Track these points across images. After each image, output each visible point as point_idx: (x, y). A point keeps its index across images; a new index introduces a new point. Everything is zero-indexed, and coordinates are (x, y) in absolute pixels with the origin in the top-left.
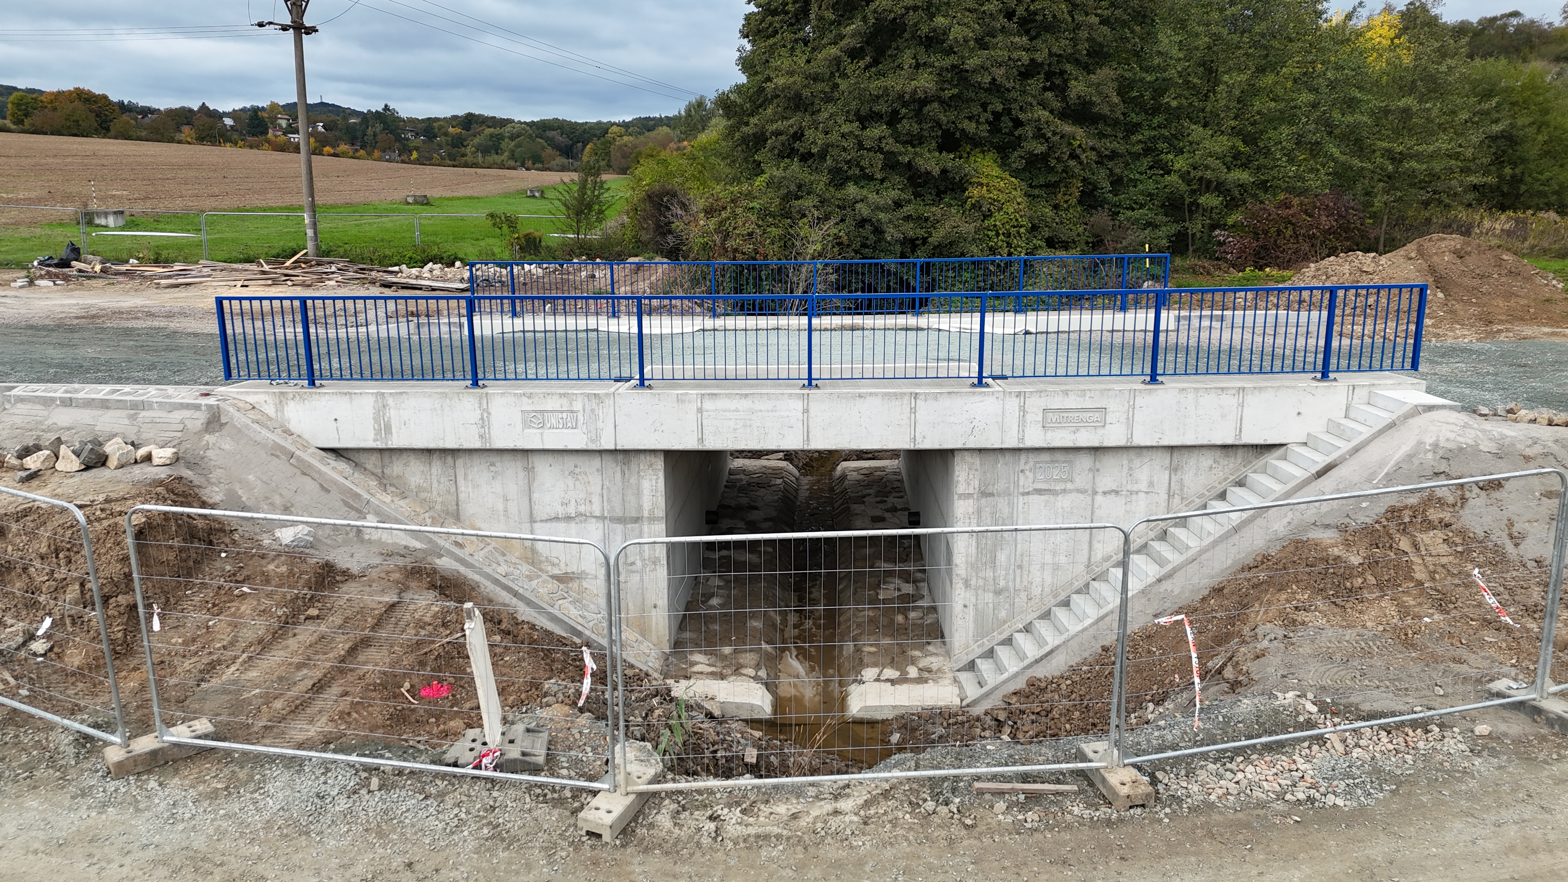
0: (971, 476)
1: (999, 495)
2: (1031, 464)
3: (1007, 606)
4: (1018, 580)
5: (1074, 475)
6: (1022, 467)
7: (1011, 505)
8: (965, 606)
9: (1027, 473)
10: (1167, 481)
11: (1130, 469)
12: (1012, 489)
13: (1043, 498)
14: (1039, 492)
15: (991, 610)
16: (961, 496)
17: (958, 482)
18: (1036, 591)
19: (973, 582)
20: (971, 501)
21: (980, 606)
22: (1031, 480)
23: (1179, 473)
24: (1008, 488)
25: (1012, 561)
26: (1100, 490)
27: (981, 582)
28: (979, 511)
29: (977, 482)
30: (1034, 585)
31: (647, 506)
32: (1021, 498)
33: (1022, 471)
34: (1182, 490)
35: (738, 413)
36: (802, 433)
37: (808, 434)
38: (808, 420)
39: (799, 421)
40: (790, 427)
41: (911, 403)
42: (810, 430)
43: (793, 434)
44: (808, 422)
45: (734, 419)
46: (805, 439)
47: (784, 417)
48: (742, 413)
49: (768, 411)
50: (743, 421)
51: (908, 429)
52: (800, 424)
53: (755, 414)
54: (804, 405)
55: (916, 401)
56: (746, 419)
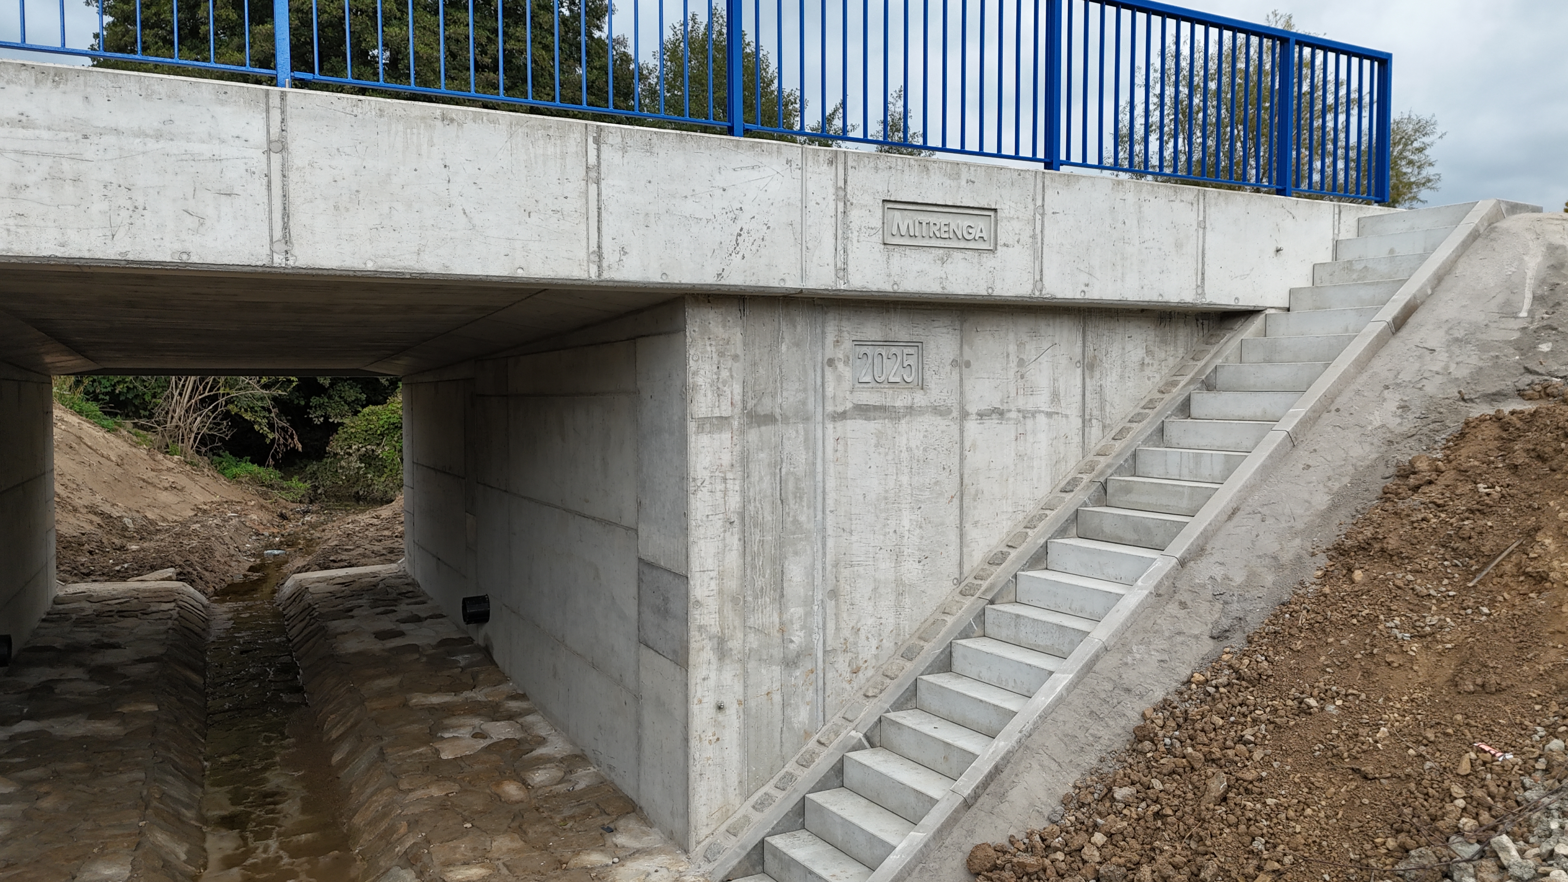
0: (725, 374)
1: (786, 419)
2: (847, 344)
3: (810, 695)
4: (831, 625)
5: (928, 374)
6: (829, 353)
7: (809, 443)
8: (720, 708)
9: (840, 366)
10: (1079, 391)
11: (1021, 363)
12: (810, 406)
13: (873, 426)
14: (864, 411)
15: (778, 708)
16: (706, 424)
17: (695, 387)
18: (867, 650)
19: (735, 645)
20: (726, 436)
21: (752, 703)
22: (847, 385)
23: (1097, 374)
24: (804, 403)
25: (818, 581)
26: (972, 409)
27: (753, 641)
28: (744, 460)
29: (737, 389)
30: (863, 634)
32: (830, 426)
33: (831, 362)
34: (1102, 409)
35: (29, 133)
36: (271, 219)
37: (286, 214)
38: (284, 176)
39: (256, 176)
40: (229, 195)
41: (587, 152)
42: (292, 209)
43: (235, 218)
44: (283, 181)
45: (16, 151)
46: (278, 234)
47: (201, 158)
48: (45, 134)
49: (141, 134)
50: (47, 162)
51: (583, 226)
52: (258, 187)
53: (94, 139)
54: (268, 126)
55: (598, 150)
56: (61, 156)
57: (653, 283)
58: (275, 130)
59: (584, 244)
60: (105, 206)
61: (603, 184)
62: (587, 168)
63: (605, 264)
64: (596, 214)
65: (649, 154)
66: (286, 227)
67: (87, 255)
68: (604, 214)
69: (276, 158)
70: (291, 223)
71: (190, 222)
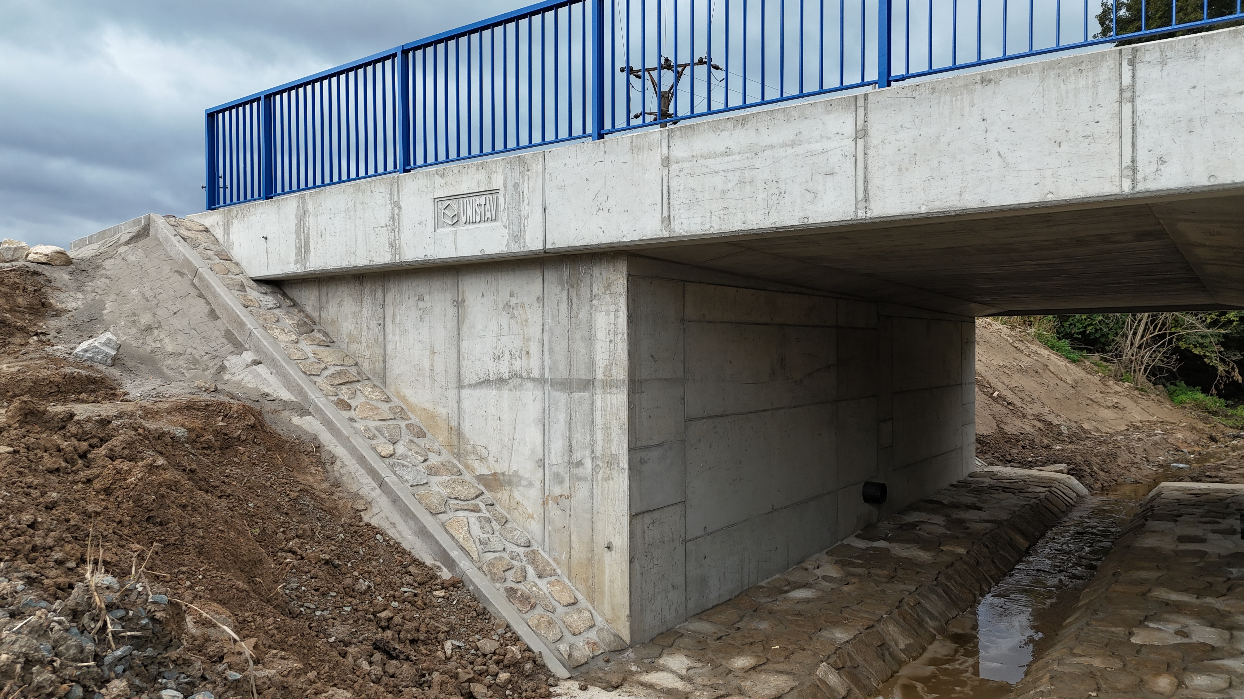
31: (601, 360)
35: (730, 158)
36: (856, 186)
37: (866, 181)
38: (865, 154)
39: (848, 157)
40: (832, 174)
41: (1120, 75)
42: (870, 176)
43: (835, 189)
44: (865, 157)
45: (724, 171)
46: (861, 196)
47: (816, 153)
48: (737, 157)
49: (785, 145)
50: (738, 173)
51: (1116, 145)
52: (849, 165)
53: (760, 154)
54: (856, 121)
55: (1134, 71)
56: (744, 169)
57: (1198, 187)
58: (860, 122)
59: (1117, 161)
60: (764, 195)
61: (1138, 101)
62: (1121, 90)
63: (1139, 176)
64: (1131, 130)
65: (1193, 60)
66: (866, 190)
67: (755, 227)
68: (1139, 129)
69: (861, 142)
70: (869, 187)
71: (809, 196)
